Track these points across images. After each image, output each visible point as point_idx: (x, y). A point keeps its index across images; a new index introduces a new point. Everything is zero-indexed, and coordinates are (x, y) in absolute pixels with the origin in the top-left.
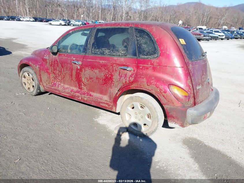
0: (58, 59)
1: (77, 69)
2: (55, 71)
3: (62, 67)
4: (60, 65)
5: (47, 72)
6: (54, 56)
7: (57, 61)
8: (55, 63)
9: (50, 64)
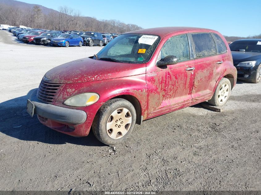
0: (170, 71)
1: (191, 75)
2: (166, 87)
3: (176, 78)
4: (173, 78)
5: (157, 92)
6: (164, 70)
7: (169, 74)
8: (167, 77)
9: (161, 80)
